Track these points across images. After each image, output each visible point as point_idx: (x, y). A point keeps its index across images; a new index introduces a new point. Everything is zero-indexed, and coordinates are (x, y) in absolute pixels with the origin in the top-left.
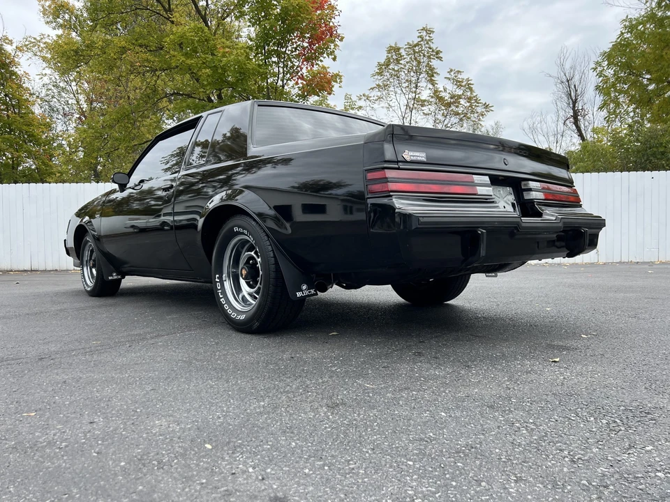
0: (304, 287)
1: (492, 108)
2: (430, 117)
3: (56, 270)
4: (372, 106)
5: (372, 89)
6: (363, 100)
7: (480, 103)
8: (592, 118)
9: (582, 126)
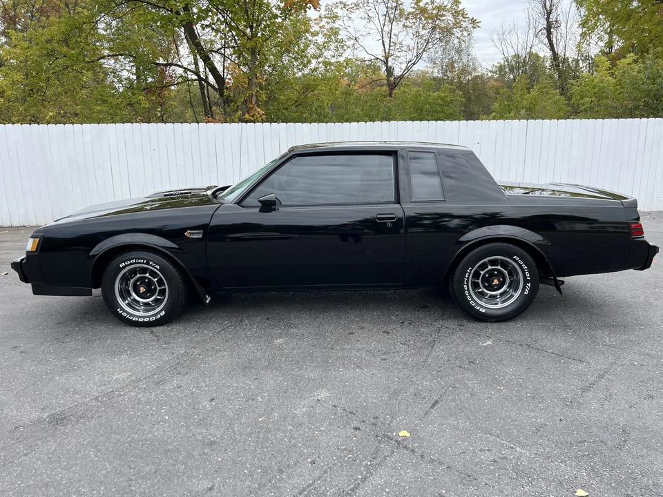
1: (479, 25)
2: (410, 30)
4: (350, 16)
6: (339, 8)
7: (467, 18)
8: (564, 31)
9: (554, 40)
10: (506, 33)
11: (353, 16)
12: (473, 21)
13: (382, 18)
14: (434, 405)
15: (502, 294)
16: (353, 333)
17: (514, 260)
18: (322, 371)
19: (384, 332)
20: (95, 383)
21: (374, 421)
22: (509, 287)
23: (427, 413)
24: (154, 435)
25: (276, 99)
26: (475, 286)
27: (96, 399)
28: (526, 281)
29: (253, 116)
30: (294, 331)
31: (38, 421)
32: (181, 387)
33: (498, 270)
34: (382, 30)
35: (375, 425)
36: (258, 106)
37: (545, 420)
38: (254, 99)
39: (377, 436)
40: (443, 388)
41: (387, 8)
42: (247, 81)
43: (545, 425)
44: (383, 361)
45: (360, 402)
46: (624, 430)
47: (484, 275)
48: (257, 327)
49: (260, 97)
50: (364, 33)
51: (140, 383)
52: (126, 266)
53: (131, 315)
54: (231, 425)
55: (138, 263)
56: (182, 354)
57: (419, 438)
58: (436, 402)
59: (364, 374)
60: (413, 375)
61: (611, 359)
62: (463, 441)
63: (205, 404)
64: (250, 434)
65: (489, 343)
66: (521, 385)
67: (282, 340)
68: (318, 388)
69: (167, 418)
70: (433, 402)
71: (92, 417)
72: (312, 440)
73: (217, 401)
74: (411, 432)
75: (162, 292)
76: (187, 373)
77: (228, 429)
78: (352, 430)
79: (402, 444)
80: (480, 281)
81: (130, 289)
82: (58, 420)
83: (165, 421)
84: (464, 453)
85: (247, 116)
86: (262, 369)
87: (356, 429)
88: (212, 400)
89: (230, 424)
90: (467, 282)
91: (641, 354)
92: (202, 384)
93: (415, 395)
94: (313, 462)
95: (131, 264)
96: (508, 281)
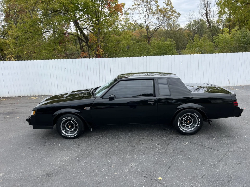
1: (181, 15)
2: (155, 17)
3: (20, 96)
5: (133, 6)
6: (129, 10)
7: (176, 13)
8: (212, 15)
9: (209, 18)
10: (191, 15)
11: (134, 13)
12: (178, 14)
13: (145, 13)
14: (169, 168)
15: (191, 126)
16: (141, 141)
17: (195, 115)
18: (132, 156)
19: (151, 140)
20: (58, 161)
21: (150, 174)
22: (193, 123)
23: (167, 171)
24: (81, 180)
25: (107, 46)
26: (182, 123)
27: (60, 167)
28: (199, 121)
29: (99, 52)
30: (121, 140)
31: (43, 176)
32: (86, 162)
33: (189, 118)
34: (145, 17)
35: (150, 175)
36: (101, 48)
37: (205, 173)
38: (99, 46)
39: (152, 179)
40: (172, 161)
41: (147, 9)
42: (97, 40)
43: (205, 175)
44: (152, 152)
45: (145, 167)
46: (230, 176)
47: (185, 119)
48: (108, 138)
49: (102, 45)
50: (138, 19)
51: (73, 161)
52: (64, 119)
53: (66, 135)
54: (105, 176)
55: (68, 118)
56: (85, 150)
57: (165, 180)
58: (170, 167)
59: (146, 156)
60: (162, 157)
61: (227, 150)
62: (179, 181)
63: (95, 168)
64: (111, 179)
65: (187, 144)
66: (197, 160)
67: (117, 143)
68: (131, 162)
69: (84, 174)
70: (169, 167)
71: (60, 174)
72: (131, 181)
73: (99, 167)
74: (162, 178)
75: (76, 127)
76: (88, 157)
77: (104, 178)
78: (144, 178)
79: (159, 182)
80: (183, 121)
81: (66, 126)
82: (49, 175)
83: (83, 175)
84: (179, 185)
85: (97, 52)
86: (112, 155)
87: (145, 177)
88: (97, 167)
90: (179, 122)
91: (237, 147)
92: (93, 161)
93: (163, 164)
95: (66, 118)
96: (193, 121)
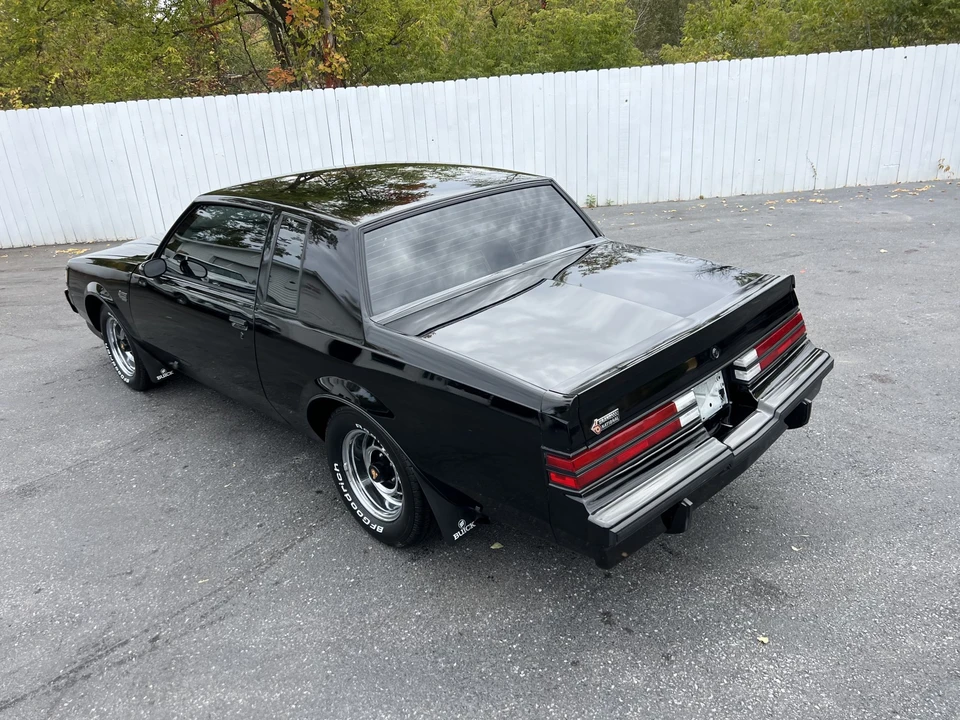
0: (462, 524)
3: (28, 246)
20: (71, 452)
24: (116, 504)
25: (361, 38)
27: (69, 469)
29: (330, 66)
31: (8, 493)
32: (158, 454)
36: (337, 50)
38: (330, 40)
42: (316, 14)
49: (339, 36)
51: (118, 451)
54: (196, 492)
56: (171, 417)
63: (177, 471)
68: (299, 451)
69: (135, 486)
71: (61, 488)
73: (190, 468)
76: (169, 439)
77: (191, 496)
78: (313, 494)
82: (27, 491)
83: (132, 490)
85: (321, 66)
86: (250, 432)
87: (319, 492)
89: (194, 491)
94: (261, 526)
